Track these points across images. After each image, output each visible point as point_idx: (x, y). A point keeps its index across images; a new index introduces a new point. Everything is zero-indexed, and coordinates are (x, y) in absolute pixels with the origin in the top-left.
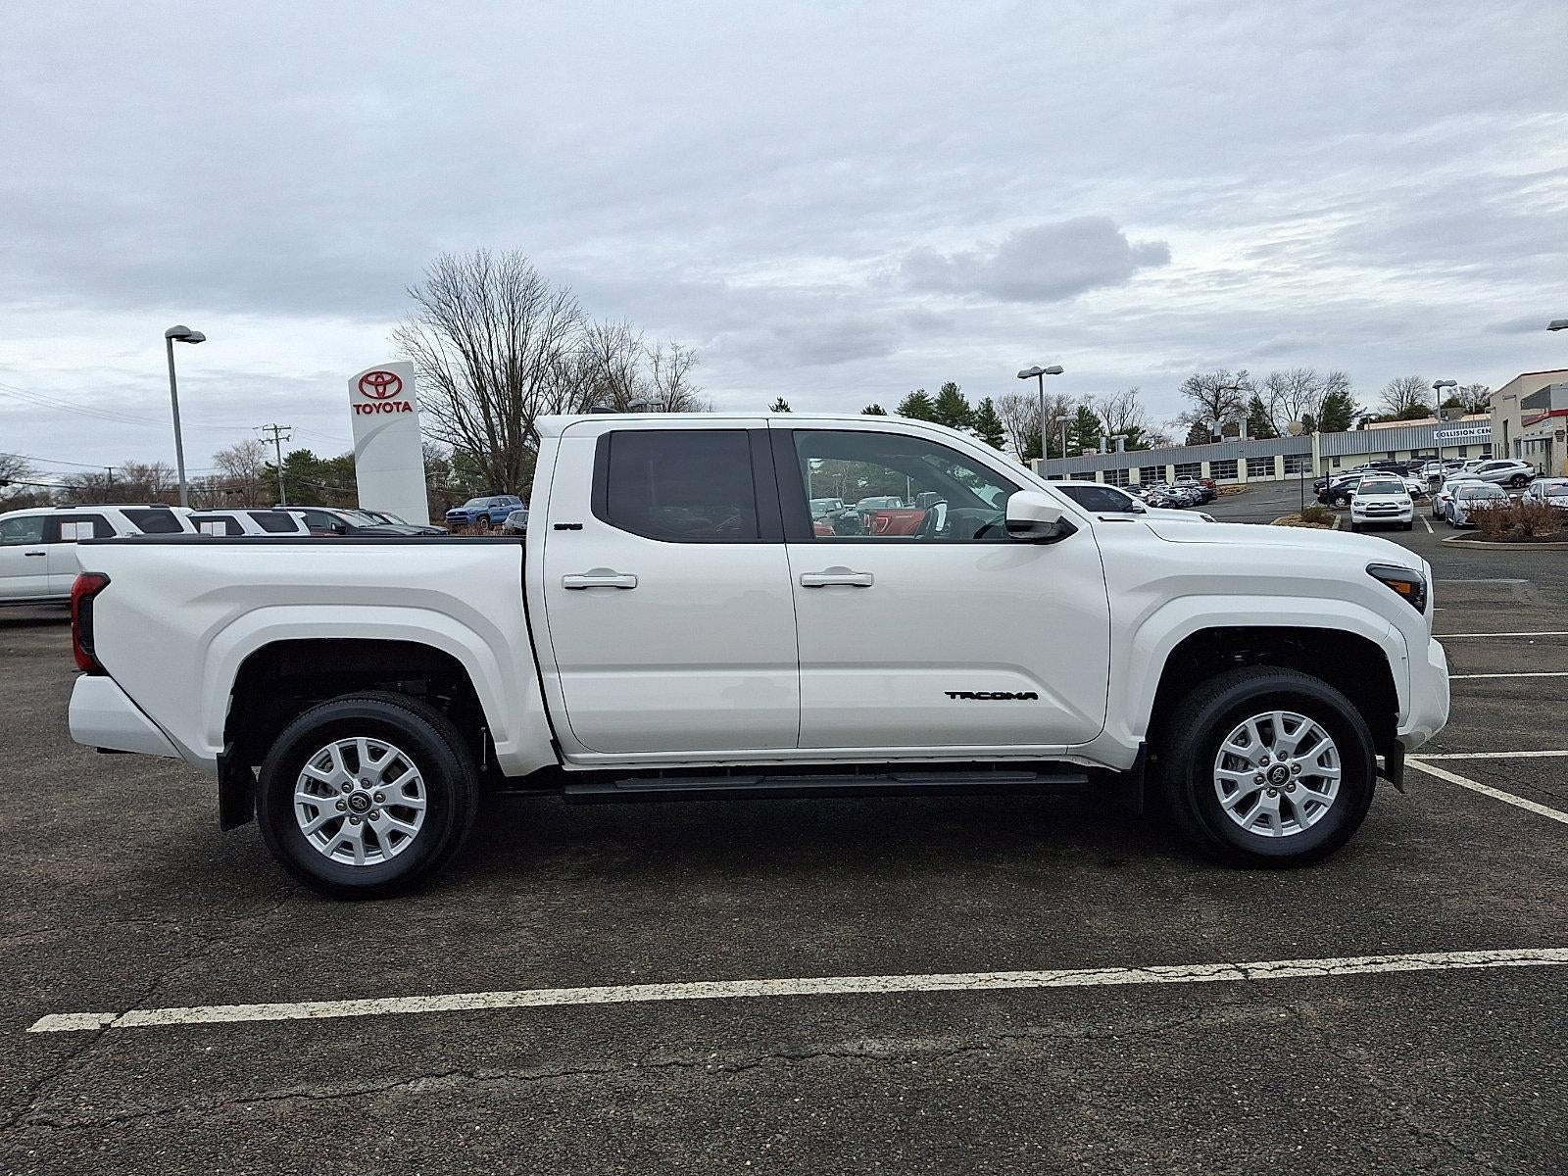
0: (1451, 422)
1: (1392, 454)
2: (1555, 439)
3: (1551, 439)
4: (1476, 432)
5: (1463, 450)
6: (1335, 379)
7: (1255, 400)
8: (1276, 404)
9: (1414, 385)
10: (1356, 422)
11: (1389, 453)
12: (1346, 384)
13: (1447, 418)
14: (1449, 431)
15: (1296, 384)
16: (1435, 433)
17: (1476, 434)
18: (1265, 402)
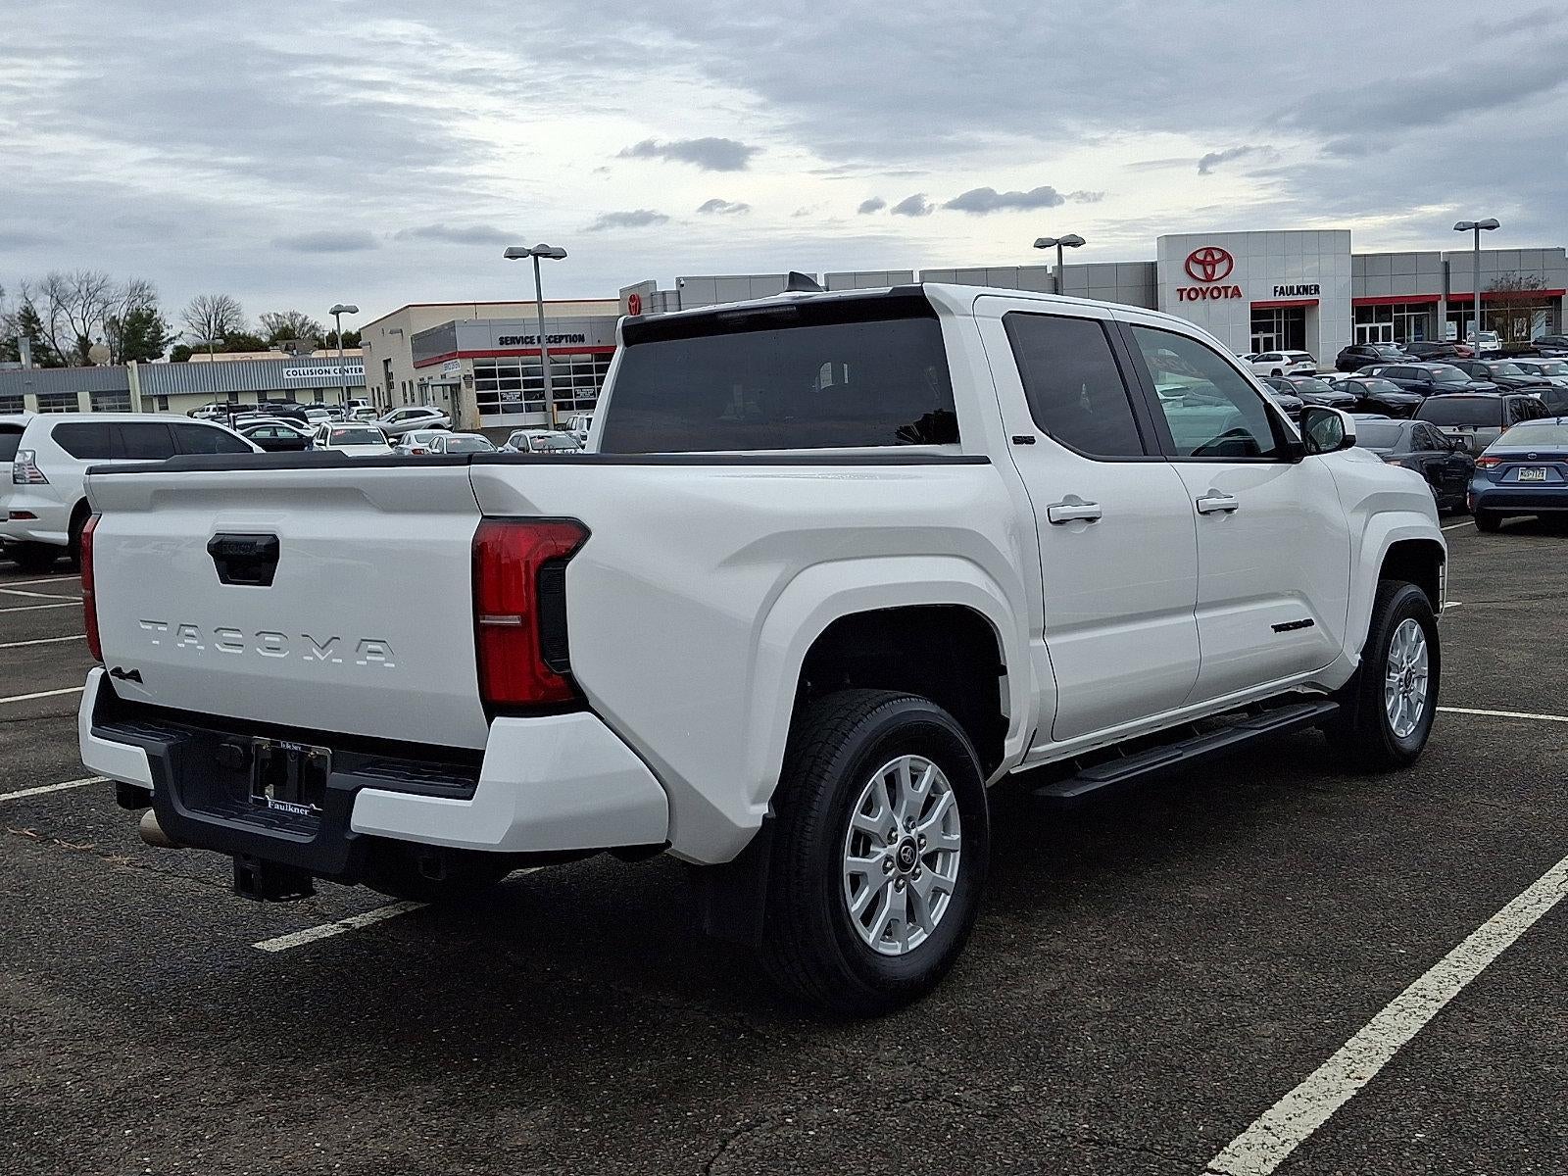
0: (300, 357)
1: (234, 395)
2: (463, 385)
3: (460, 385)
4: (334, 371)
5: (319, 392)
6: (138, 290)
7: (26, 310)
8: (58, 318)
9: (222, 307)
10: (168, 351)
11: (230, 393)
12: (152, 298)
13: (295, 352)
14: (301, 369)
15: (83, 293)
16: (285, 370)
17: (332, 374)
18: (43, 316)
